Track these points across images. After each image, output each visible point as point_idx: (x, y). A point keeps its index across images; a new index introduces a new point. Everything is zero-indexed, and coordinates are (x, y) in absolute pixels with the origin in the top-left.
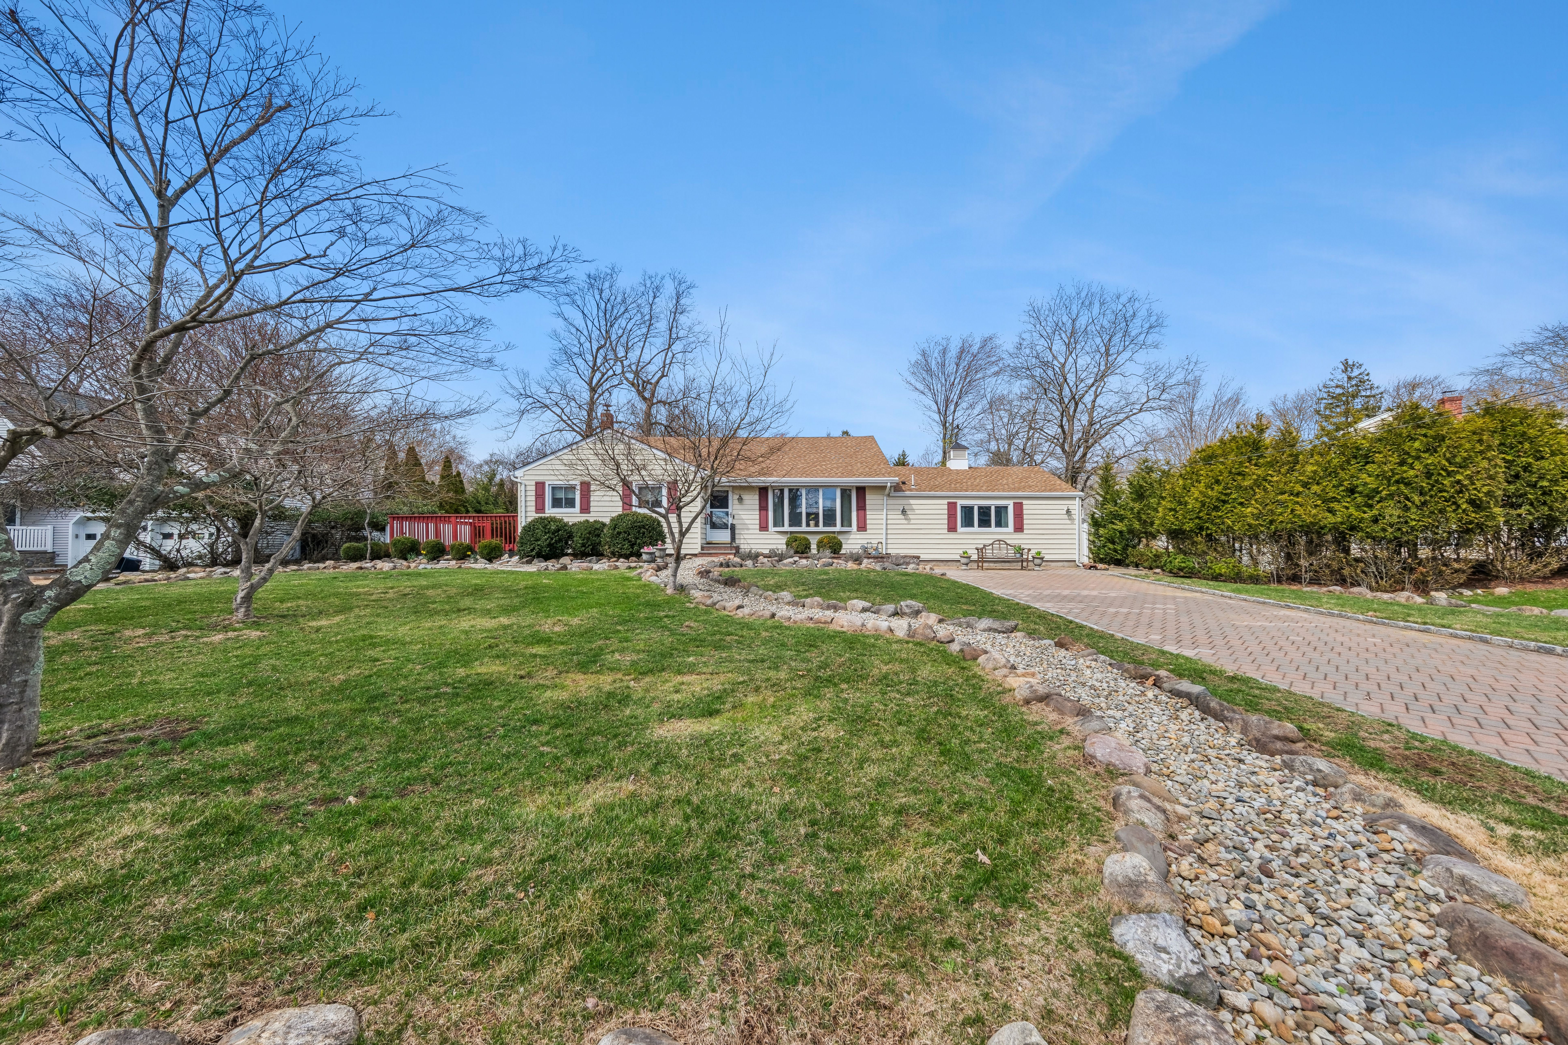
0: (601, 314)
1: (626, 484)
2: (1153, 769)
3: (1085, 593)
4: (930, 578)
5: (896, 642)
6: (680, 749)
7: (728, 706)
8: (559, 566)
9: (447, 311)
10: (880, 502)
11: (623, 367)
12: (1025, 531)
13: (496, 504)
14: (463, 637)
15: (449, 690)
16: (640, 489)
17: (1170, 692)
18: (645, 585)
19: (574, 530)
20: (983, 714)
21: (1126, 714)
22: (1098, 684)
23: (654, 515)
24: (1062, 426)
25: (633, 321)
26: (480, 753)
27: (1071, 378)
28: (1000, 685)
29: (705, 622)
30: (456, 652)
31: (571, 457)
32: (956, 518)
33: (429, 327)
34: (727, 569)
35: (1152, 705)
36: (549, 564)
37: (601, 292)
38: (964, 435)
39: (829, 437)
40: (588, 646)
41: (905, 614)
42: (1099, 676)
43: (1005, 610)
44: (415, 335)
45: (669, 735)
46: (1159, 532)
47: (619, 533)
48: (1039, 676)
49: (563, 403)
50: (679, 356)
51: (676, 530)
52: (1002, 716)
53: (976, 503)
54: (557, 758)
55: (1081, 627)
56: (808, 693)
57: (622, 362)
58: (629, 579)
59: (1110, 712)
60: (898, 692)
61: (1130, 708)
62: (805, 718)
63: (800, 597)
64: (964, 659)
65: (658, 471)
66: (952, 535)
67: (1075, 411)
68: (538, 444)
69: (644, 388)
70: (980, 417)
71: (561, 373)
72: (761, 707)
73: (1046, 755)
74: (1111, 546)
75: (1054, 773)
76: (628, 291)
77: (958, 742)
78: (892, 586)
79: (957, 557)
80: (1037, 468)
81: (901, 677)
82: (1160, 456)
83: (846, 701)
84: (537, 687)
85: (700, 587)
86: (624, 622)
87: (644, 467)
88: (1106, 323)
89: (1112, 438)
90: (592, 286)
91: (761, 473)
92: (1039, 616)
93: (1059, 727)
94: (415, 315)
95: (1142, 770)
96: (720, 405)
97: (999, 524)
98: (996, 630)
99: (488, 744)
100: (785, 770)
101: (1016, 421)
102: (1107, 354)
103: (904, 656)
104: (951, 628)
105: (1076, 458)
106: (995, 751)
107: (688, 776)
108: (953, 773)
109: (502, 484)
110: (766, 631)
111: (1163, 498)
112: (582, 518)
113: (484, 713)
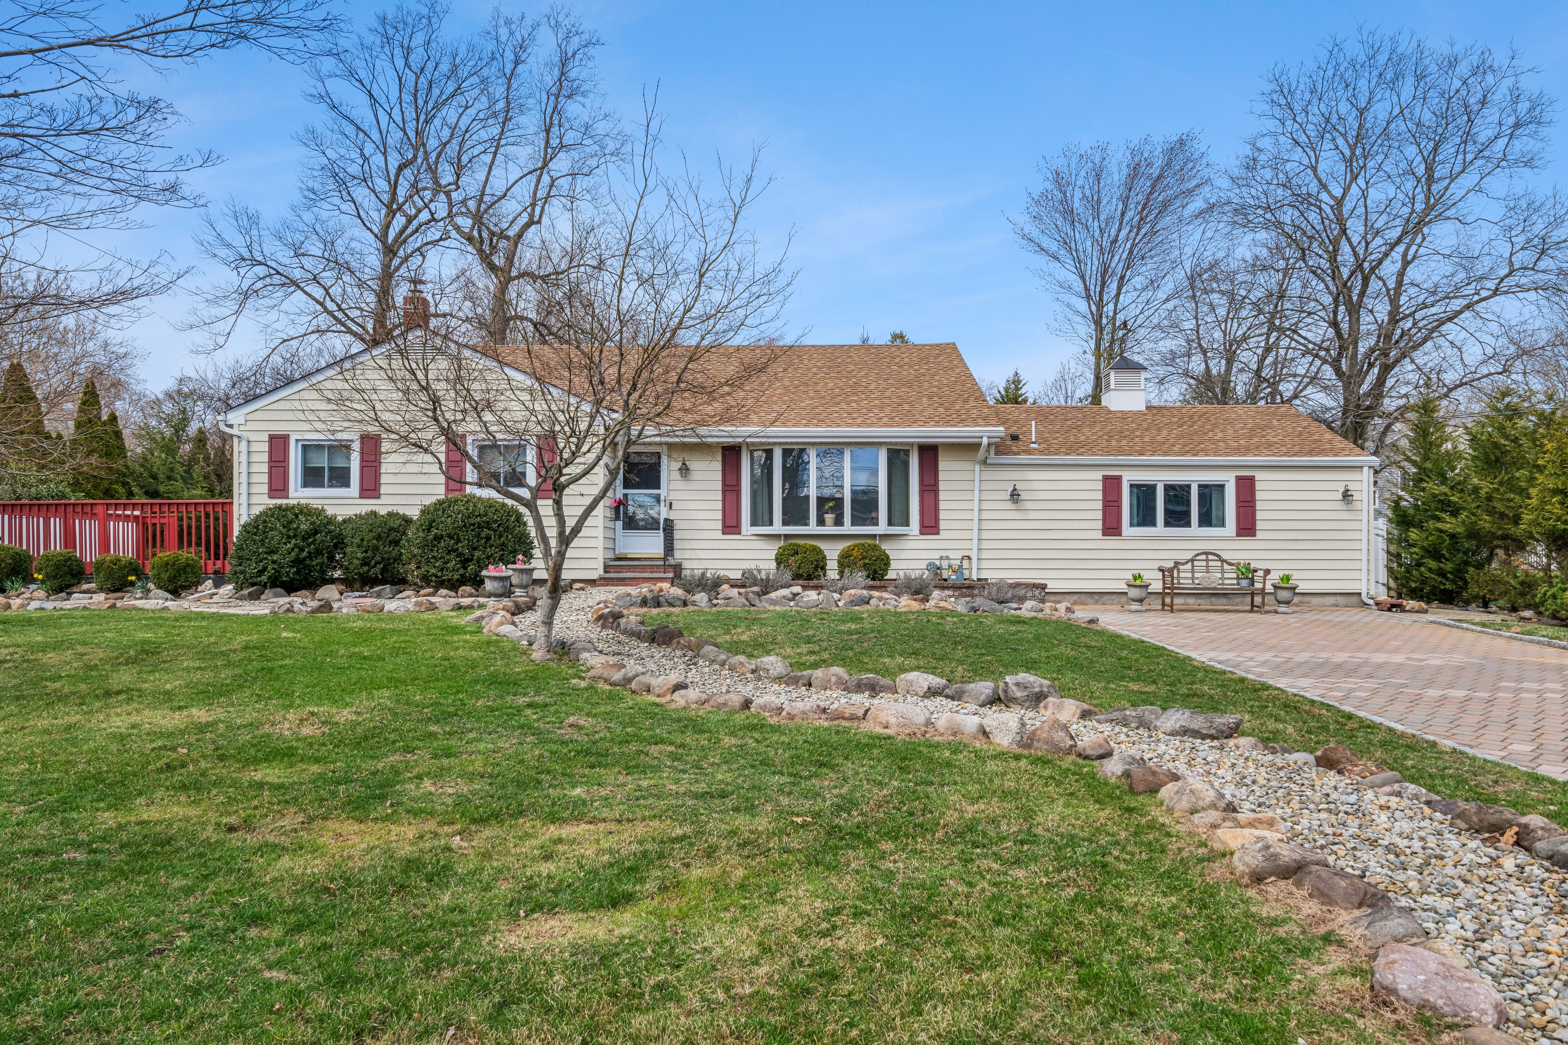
0: (407, 98)
1: (454, 442)
2: (1512, 1015)
3: (1380, 658)
4: (1067, 627)
5: (994, 757)
6: (550, 974)
7: (650, 886)
8: (315, 604)
9: (82, 87)
10: (968, 476)
11: (450, 205)
12: (1259, 535)
13: (188, 479)
14: (114, 747)
15: (80, 856)
16: (482, 449)
17: (1549, 858)
18: (489, 643)
19: (348, 531)
20: (1167, 902)
21: (1460, 903)
22: (1402, 843)
23: (509, 502)
24: (1335, 324)
25: (471, 112)
26: (139, 985)
27: (1356, 229)
28: (1203, 844)
29: (609, 716)
30: (98, 778)
31: (340, 385)
32: (1119, 507)
33: (45, 120)
34: (655, 611)
35: (1511, 885)
36: (296, 600)
37: (408, 51)
38: (1138, 342)
39: (865, 345)
40: (370, 765)
41: (1014, 700)
42: (1405, 826)
43: (1217, 692)
44: (14, 136)
45: (528, 946)
46: (1531, 537)
47: (438, 538)
48: (1283, 826)
49: (328, 277)
50: (564, 183)
51: (552, 533)
52: (1206, 906)
53: (1160, 478)
54: (299, 993)
55: (1370, 727)
56: (813, 861)
57: (448, 194)
58: (456, 630)
59: (1427, 900)
60: (997, 857)
61: (1469, 892)
62: (807, 910)
63: (802, 666)
64: (1132, 791)
65: (516, 413)
66: (1112, 542)
67: (1362, 294)
68: (276, 359)
69: (494, 248)
70: (1170, 305)
71: (324, 215)
72: (719, 887)
73: (1294, 986)
74: (1433, 564)
75: (1311, 1023)
76: (462, 52)
77: (1115, 959)
78: (990, 645)
79: (1122, 587)
80: (1284, 408)
81: (1004, 827)
82: (1537, 384)
83: (889, 876)
84: (261, 849)
85: (601, 646)
86: (444, 717)
87: (489, 405)
88: (1427, 117)
89: (1438, 348)
90: (389, 40)
91: (725, 418)
92: (1286, 706)
93: (1322, 930)
94: (16, 95)
95: (1490, 1018)
96: (644, 281)
97: (1206, 520)
98: (1196, 734)
99: (158, 967)
100: (763, 1017)
101: (1244, 313)
102: (1430, 179)
103: (1010, 784)
104: (1106, 728)
105: (1365, 387)
106: (1190, 977)
107: (565, 1029)
108: (1105, 1023)
109: (201, 439)
110: (732, 734)
111: (1540, 469)
112: (365, 507)
113: (151, 903)
